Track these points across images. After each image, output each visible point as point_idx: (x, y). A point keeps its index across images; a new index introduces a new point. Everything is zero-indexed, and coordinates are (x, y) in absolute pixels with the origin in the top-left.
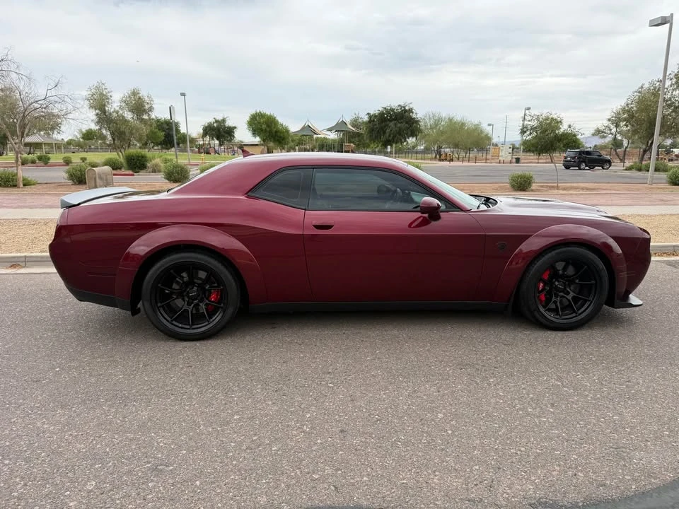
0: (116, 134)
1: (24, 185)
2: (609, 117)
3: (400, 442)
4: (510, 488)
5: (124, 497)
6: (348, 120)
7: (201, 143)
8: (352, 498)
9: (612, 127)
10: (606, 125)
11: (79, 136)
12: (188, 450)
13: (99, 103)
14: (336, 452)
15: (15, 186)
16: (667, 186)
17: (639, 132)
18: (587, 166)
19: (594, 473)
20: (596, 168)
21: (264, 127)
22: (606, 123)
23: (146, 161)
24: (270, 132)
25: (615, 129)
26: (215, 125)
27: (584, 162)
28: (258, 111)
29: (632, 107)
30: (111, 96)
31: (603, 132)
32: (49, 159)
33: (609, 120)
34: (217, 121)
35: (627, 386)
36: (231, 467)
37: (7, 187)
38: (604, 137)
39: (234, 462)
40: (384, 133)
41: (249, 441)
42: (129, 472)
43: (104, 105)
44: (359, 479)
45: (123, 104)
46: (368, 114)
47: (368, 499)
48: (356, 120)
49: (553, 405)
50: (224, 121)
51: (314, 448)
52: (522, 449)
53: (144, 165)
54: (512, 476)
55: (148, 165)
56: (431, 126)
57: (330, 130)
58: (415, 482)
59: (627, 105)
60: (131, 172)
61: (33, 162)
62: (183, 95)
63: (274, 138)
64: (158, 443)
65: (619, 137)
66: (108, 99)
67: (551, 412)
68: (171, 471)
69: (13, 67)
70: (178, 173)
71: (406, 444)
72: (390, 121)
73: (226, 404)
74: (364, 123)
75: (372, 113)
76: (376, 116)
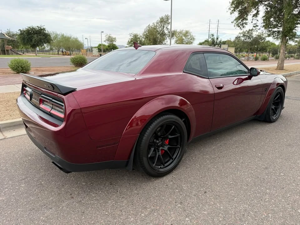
40: (31, 40)
48: (9, 33)
72: (34, 34)
74: (17, 35)
75: (22, 30)
76: (24, 31)
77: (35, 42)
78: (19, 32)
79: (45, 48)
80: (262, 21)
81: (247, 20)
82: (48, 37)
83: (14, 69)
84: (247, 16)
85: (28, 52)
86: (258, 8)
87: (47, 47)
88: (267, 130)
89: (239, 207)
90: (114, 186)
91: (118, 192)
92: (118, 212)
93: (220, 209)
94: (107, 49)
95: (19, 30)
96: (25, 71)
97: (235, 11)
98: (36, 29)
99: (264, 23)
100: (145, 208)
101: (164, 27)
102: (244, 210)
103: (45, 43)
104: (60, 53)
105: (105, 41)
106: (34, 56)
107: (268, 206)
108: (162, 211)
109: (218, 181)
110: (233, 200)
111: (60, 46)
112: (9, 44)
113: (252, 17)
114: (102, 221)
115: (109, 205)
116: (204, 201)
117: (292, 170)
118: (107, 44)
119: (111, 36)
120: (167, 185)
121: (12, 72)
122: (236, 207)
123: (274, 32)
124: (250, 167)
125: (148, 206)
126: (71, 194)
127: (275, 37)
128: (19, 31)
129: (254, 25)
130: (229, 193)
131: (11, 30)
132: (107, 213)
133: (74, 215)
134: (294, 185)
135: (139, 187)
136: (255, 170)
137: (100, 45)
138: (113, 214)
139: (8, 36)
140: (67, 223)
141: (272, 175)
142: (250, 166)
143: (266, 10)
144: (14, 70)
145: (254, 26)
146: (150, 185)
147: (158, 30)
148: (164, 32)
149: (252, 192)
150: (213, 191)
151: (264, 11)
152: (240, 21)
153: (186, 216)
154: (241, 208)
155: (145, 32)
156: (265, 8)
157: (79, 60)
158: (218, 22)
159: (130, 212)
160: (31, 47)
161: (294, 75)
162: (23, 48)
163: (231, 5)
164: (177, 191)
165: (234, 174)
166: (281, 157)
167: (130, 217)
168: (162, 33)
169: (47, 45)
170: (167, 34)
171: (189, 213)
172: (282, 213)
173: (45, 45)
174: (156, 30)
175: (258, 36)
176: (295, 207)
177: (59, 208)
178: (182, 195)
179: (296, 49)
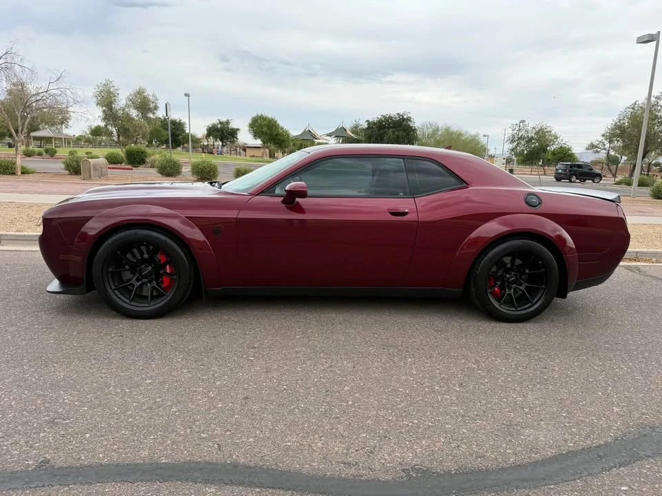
0: (121, 130)
1: (22, 173)
2: (604, 133)
3: (299, 409)
4: (390, 455)
5: (11, 444)
6: (348, 126)
7: (206, 143)
8: (231, 456)
9: (606, 142)
10: (600, 140)
11: (88, 132)
12: (90, 407)
13: (107, 100)
14: (232, 416)
15: (14, 174)
16: (650, 199)
17: (629, 148)
18: (577, 179)
19: (477, 446)
20: (587, 181)
21: (265, 129)
22: (600, 138)
23: (146, 156)
24: (270, 135)
25: (608, 145)
26: (219, 126)
27: (575, 175)
28: (260, 114)
29: (624, 123)
30: (118, 94)
31: (596, 147)
32: (55, 152)
33: (603, 135)
34: (221, 123)
35: (541, 373)
36: (125, 423)
37: (6, 174)
38: (597, 152)
39: (130, 420)
41: (152, 402)
42: (26, 423)
43: (111, 103)
44: (244, 440)
45: (130, 103)
46: (368, 121)
47: (247, 458)
48: (356, 127)
49: (461, 385)
50: (228, 123)
51: (212, 412)
52: (416, 421)
53: (143, 160)
54: (395, 444)
55: (147, 160)
56: (428, 135)
57: (330, 135)
58: (299, 445)
59: (620, 120)
60: (130, 167)
61: (40, 154)
62: (187, 95)
63: (274, 141)
64: (64, 400)
65: (612, 153)
66: (115, 96)
67: (457, 391)
68: (66, 424)
69: (17, 60)
70: (171, 168)
71: (303, 411)
72: (389, 128)
73: (142, 370)
75: (371, 120)
76: (374, 123)
78: (366, 126)
82: (411, 133)
98: (395, 118)
128: (367, 123)
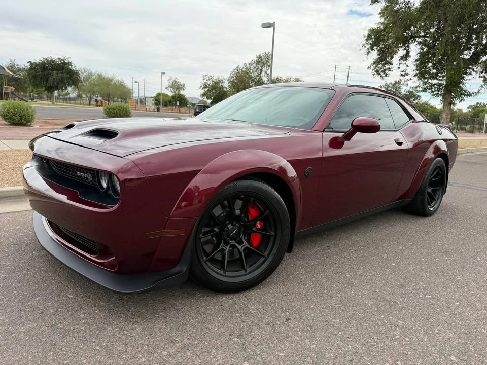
6: (6, 65)
40: (47, 80)
48: (12, 66)
74: (24, 69)
75: (33, 62)
76: (37, 64)
77: (53, 83)
78: (28, 66)
79: (69, 94)
80: (415, 68)
81: (391, 64)
82: (75, 75)
83: (6, 117)
84: (391, 59)
85: (40, 98)
86: (408, 46)
87: (72, 92)
88: (411, 228)
89: (344, 347)
90: (125, 302)
91: (130, 313)
92: (119, 346)
93: (310, 349)
94: (170, 102)
95: (28, 62)
96: (25, 122)
97: (372, 49)
98: (57, 62)
99: (417, 70)
100: (172, 342)
101: (261, 71)
102: (353, 352)
103: (70, 85)
104: (93, 102)
105: (166, 88)
106: (49, 105)
107: (397, 348)
108: (202, 348)
109: (314, 302)
110: (336, 335)
111: (94, 92)
112: (11, 84)
113: (399, 60)
114: (84, 361)
115: (108, 334)
116: (282, 335)
117: (446, 291)
118: (170, 93)
119: (177, 81)
120: (221, 306)
121: (4, 122)
122: (339, 347)
123: (433, 85)
124: (373, 283)
125: (178, 339)
126: (42, 313)
127: (435, 93)
128: (29, 64)
129: (402, 73)
130: (330, 323)
131: (17, 62)
132: (98, 348)
133: (35, 347)
134: (448, 314)
135: (170, 306)
136: (383, 288)
137: (159, 95)
138: (110, 350)
139: (11, 71)
140: (18, 361)
141: (411, 297)
142: (374, 281)
143: (421, 51)
144: (5, 119)
145: (402, 75)
146: (190, 304)
147: (252, 75)
148: (262, 79)
149: (372, 324)
150: (301, 319)
151: (418, 51)
152: (381, 66)
153: (245, 358)
154: (347, 349)
155: (231, 77)
156: (419, 47)
157: (118, 111)
158: (348, 70)
159: (142, 347)
160: (45, 90)
161: (463, 154)
162: (33, 91)
163: (367, 40)
164: (238, 315)
165: (345, 292)
166: (429, 270)
167: (140, 356)
168: (259, 81)
169: (73, 89)
170: (266, 82)
171: (252, 353)
172: (421, 360)
173: (70, 89)
174: (249, 75)
175: (410, 92)
176: (446, 351)
177: (12, 334)
178: (244, 322)
179: (469, 117)
